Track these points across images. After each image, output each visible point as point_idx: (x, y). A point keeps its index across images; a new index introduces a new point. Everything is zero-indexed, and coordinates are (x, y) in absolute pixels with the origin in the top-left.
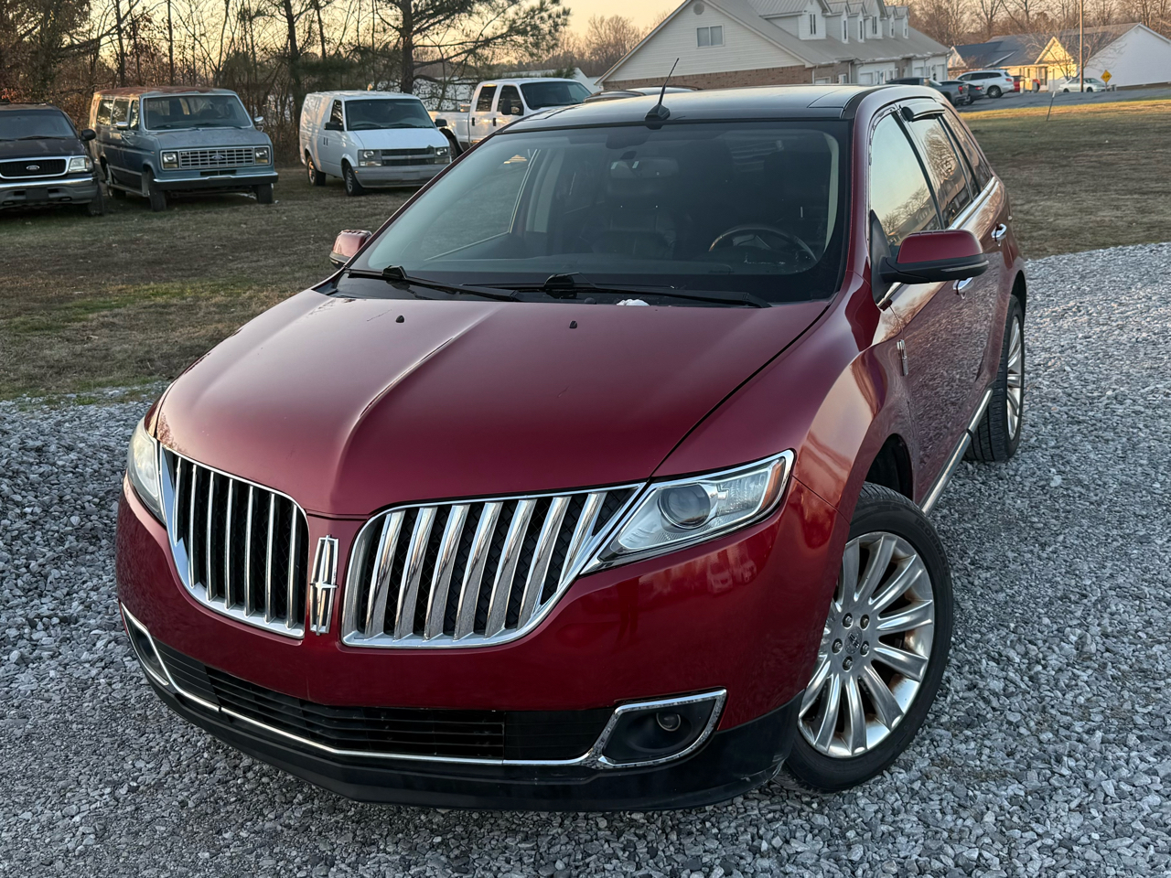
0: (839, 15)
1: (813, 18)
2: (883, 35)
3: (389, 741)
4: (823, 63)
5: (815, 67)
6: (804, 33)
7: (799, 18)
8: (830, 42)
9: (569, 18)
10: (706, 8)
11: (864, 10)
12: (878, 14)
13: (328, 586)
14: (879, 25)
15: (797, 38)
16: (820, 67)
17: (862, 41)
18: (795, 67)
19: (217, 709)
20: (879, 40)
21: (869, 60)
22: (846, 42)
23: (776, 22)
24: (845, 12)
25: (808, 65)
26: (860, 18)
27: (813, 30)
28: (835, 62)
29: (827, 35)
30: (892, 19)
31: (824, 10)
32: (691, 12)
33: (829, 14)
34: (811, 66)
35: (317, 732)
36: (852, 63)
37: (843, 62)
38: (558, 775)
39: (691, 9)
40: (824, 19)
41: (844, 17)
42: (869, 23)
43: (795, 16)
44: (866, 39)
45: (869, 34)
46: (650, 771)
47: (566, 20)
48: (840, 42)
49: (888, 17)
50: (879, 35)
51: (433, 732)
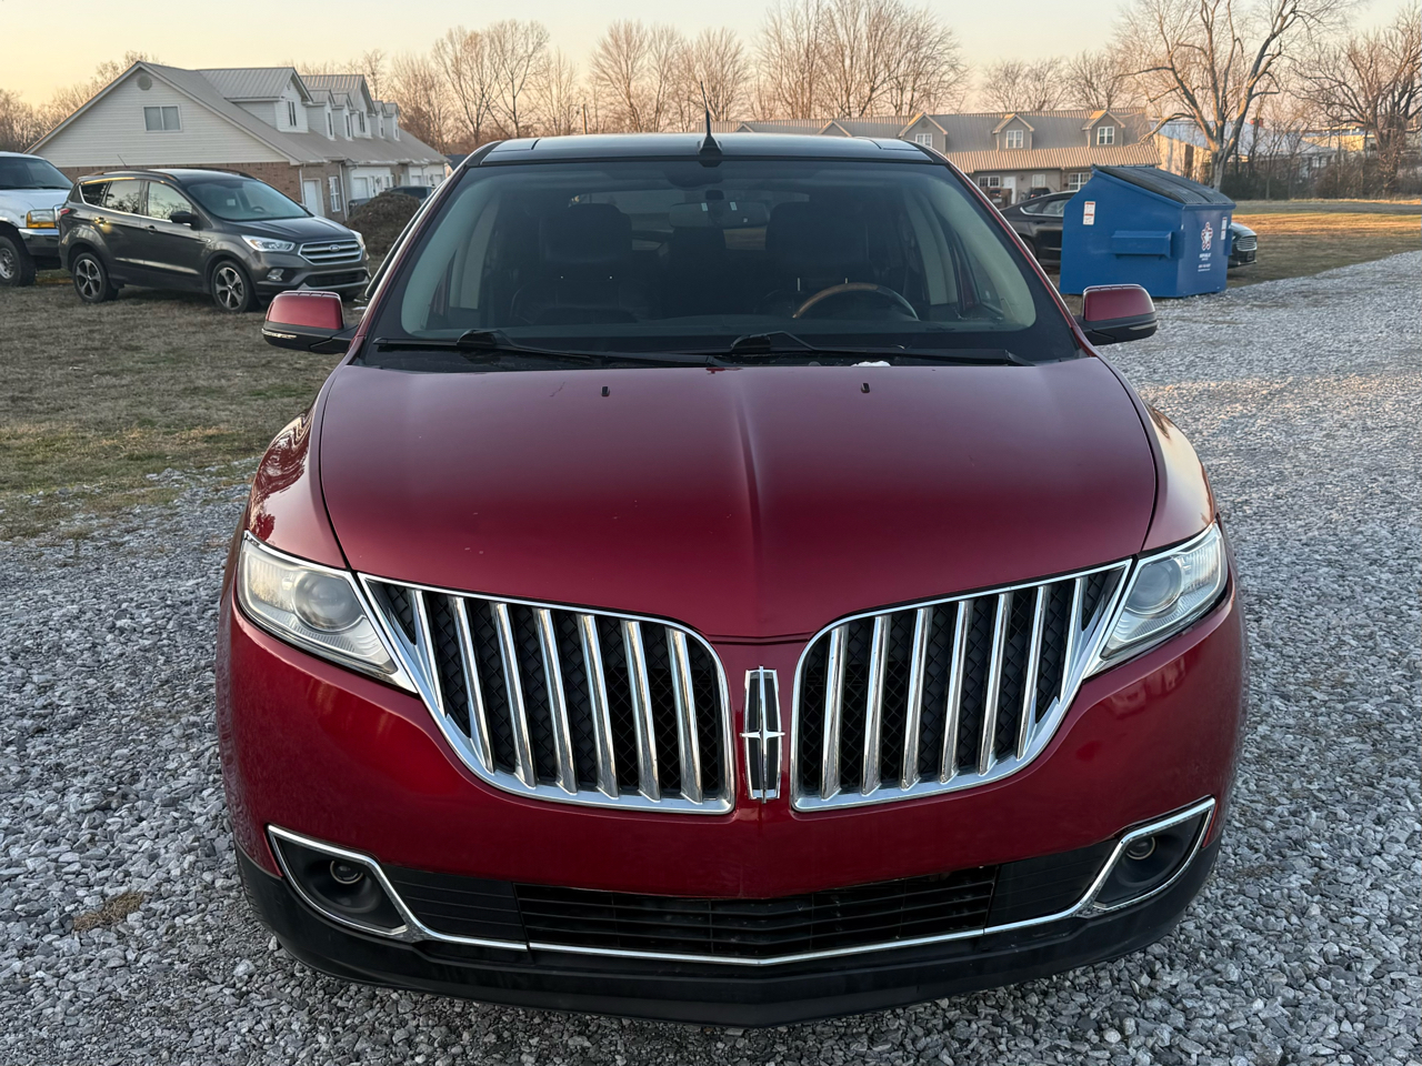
0: (321, 106)
1: (291, 106)
2: (373, 135)
3: (841, 932)
4: (311, 161)
5: (302, 165)
6: (283, 124)
7: (276, 105)
8: (312, 137)
10: (154, 82)
11: (349, 103)
12: (364, 110)
13: (773, 734)
14: (367, 122)
15: (275, 129)
16: (307, 166)
17: (350, 139)
18: (277, 163)
19: (524, 947)
20: (368, 140)
21: (362, 162)
22: (332, 138)
23: (246, 107)
24: (328, 103)
25: (293, 163)
26: (346, 112)
27: (293, 121)
28: (325, 161)
29: (310, 129)
30: (380, 117)
31: (304, 98)
32: (134, 87)
33: (310, 103)
34: (297, 163)
35: (733, 940)
36: (343, 163)
37: (333, 162)
38: (1039, 935)
39: (134, 84)
40: (304, 109)
41: (328, 109)
42: (355, 118)
43: (270, 102)
44: (354, 138)
45: (357, 132)
48: (325, 138)
49: (376, 113)
50: (368, 134)
51: (902, 909)
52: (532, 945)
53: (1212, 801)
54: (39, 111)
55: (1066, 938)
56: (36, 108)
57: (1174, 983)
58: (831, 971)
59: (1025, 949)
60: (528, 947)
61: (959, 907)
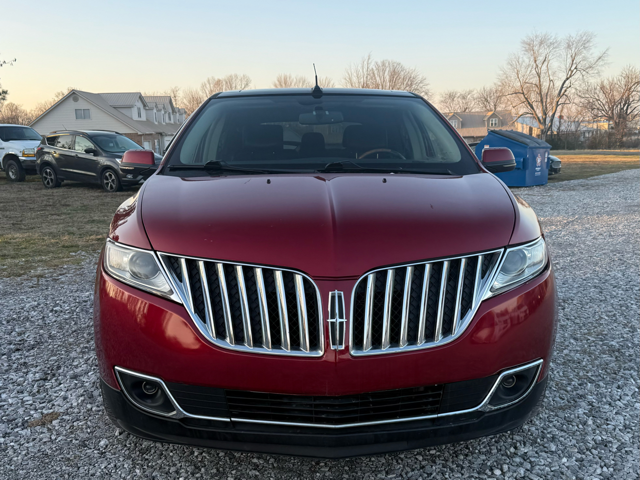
0: (152, 109)
1: (139, 109)
2: (174, 122)
3: (372, 413)
4: (147, 133)
5: (143, 135)
6: (135, 117)
7: (132, 108)
8: (148, 123)
9: (7, 96)
10: (80, 98)
11: (164, 108)
12: (171, 111)
13: (342, 320)
14: (172, 117)
15: (132, 119)
16: (146, 135)
17: (164, 124)
18: (132, 134)
19: (229, 420)
20: (172, 124)
21: (169, 134)
22: (156, 123)
23: (119, 109)
24: (155, 108)
25: (139, 133)
26: (163, 112)
27: (140, 115)
28: (153, 133)
29: (147, 119)
30: (178, 114)
31: (144, 106)
32: (71, 100)
33: (147, 108)
34: (141, 134)
35: (323, 416)
36: (161, 134)
37: (157, 133)
38: (463, 419)
39: (71, 99)
40: (144, 110)
41: (155, 111)
42: (167, 115)
43: (130, 107)
44: (166, 123)
45: (167, 121)
46: (508, 409)
47: (4, 96)
48: (154, 123)
49: (176, 113)
50: (172, 122)
51: (400, 403)
52: (232, 419)
53: (542, 360)
54: (30, 113)
55: (475, 421)
56: (28, 111)
57: (526, 451)
58: (367, 432)
59: (456, 425)
60: (231, 420)
61: (426, 404)
